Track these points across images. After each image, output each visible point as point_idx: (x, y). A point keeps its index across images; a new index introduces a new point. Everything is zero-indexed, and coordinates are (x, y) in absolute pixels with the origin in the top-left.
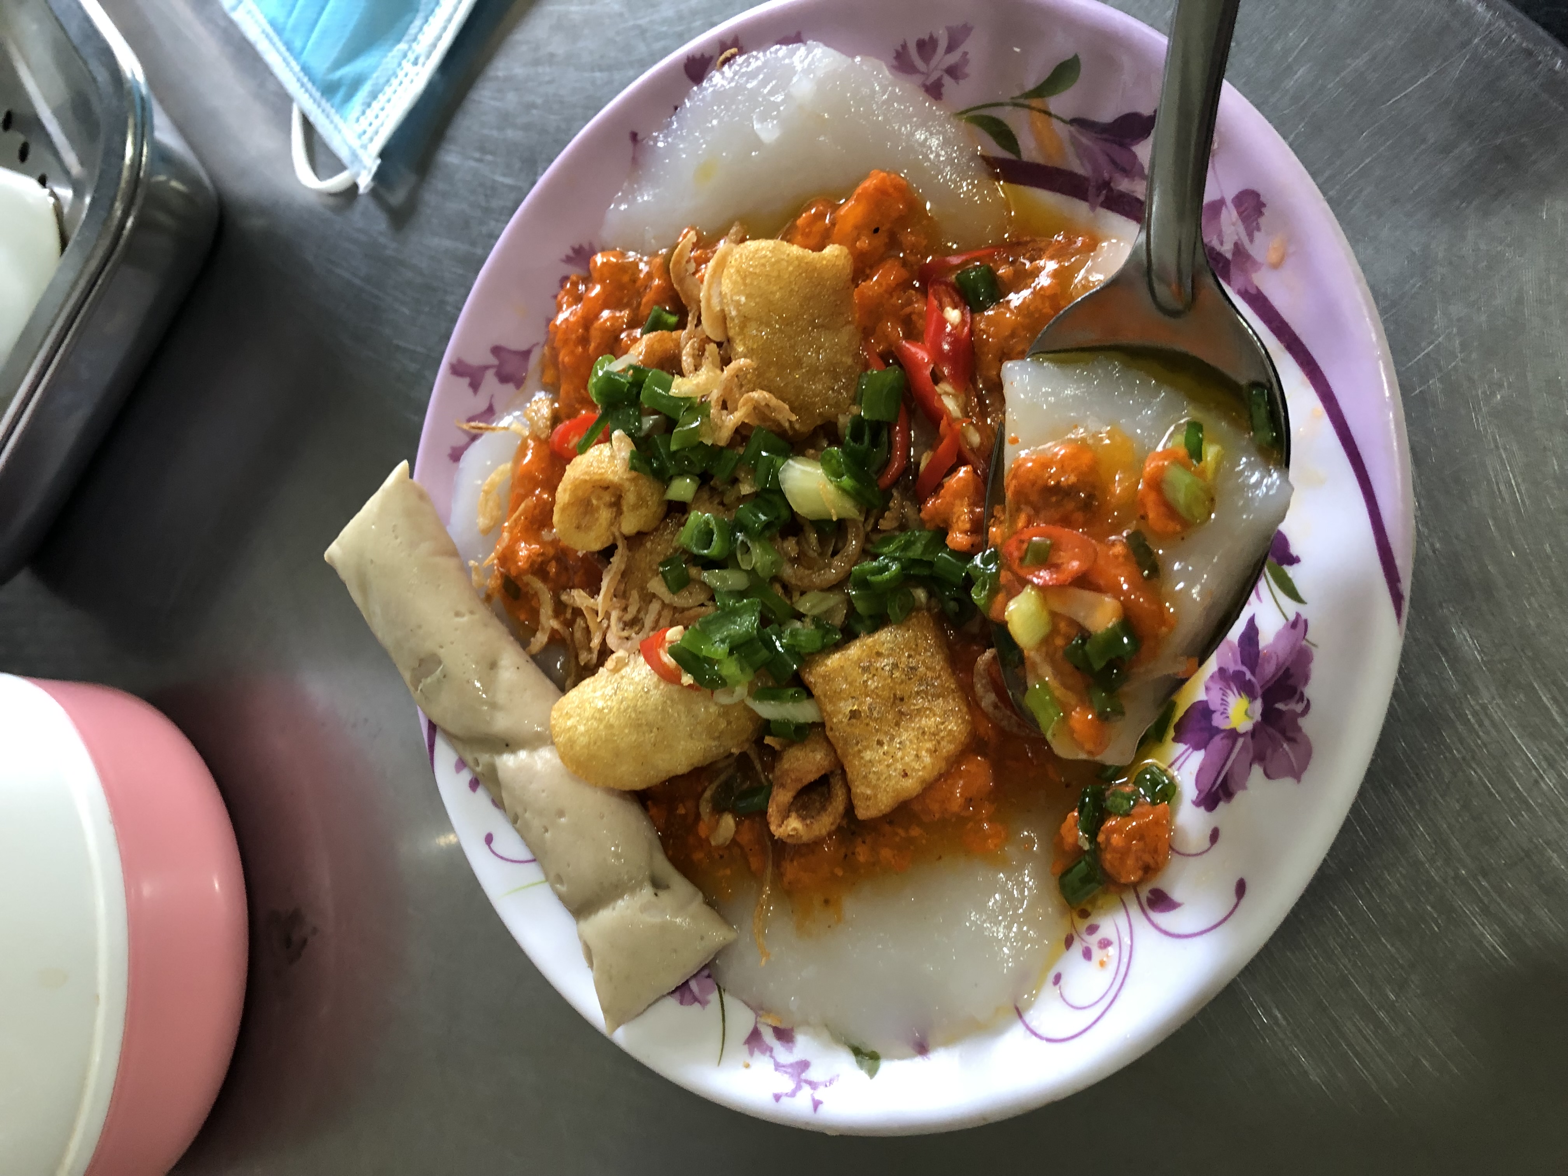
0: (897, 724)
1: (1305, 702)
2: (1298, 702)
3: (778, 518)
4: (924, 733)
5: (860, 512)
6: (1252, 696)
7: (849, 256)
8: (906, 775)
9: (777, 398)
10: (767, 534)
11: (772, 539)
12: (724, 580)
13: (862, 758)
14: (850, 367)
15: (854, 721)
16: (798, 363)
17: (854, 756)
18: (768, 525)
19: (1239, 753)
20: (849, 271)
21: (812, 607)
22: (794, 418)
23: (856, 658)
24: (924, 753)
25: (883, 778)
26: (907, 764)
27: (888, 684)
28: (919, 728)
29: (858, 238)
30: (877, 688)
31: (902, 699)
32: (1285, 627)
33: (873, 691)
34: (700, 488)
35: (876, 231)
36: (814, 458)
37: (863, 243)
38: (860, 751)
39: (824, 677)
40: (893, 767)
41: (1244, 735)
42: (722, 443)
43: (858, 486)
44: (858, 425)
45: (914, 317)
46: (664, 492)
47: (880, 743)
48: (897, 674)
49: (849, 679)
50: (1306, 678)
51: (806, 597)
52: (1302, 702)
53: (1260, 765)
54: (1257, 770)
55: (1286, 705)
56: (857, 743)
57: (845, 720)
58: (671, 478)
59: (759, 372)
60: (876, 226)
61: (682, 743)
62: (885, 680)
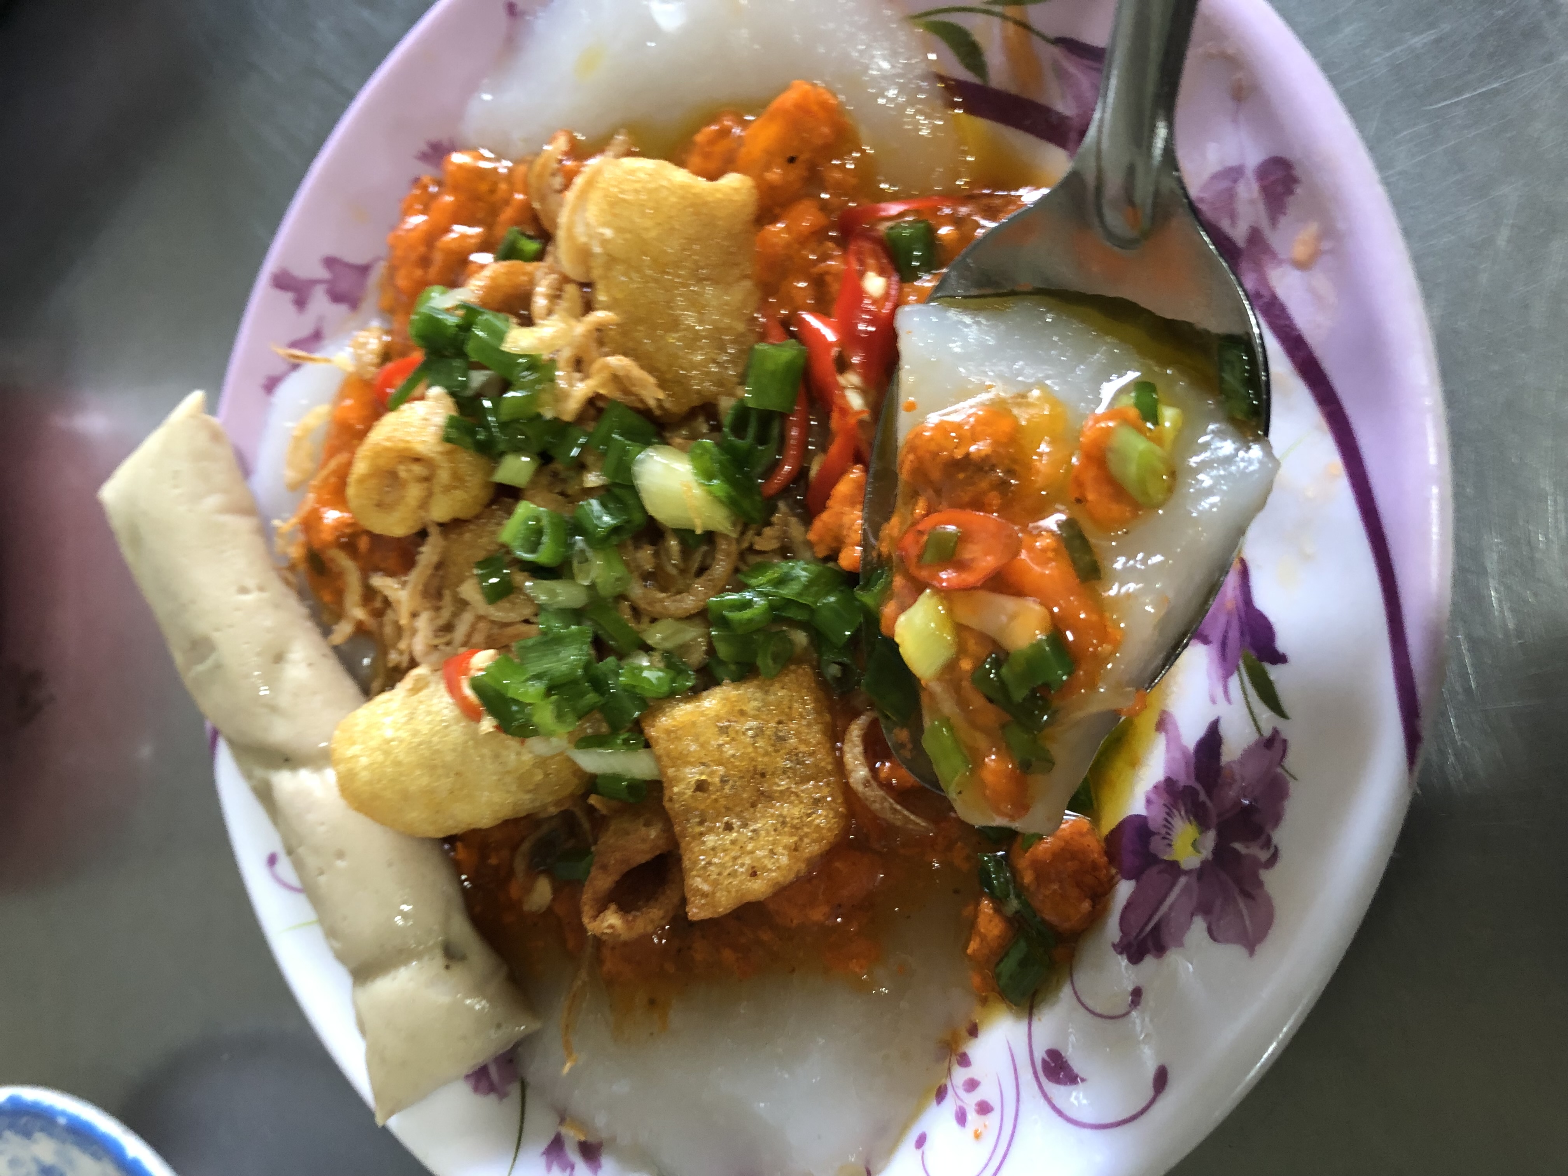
0: (753, 805)
1: (1272, 850)
2: (1262, 848)
3: (628, 522)
4: (784, 823)
5: (734, 524)
6: (1203, 824)
7: (754, 191)
8: (754, 874)
9: (642, 367)
10: (615, 540)
11: (621, 546)
12: (552, 594)
13: (704, 843)
14: (742, 335)
15: (698, 793)
16: (674, 325)
17: (694, 838)
18: (615, 530)
19: (1179, 896)
20: (750, 210)
21: (664, 639)
22: (661, 395)
23: (713, 713)
24: (780, 850)
25: (726, 873)
26: (759, 859)
27: (748, 754)
28: (781, 815)
29: (768, 167)
30: (733, 756)
31: (763, 775)
32: (1257, 743)
33: (728, 759)
34: (538, 472)
35: (792, 160)
36: (682, 449)
37: (775, 175)
38: (702, 834)
39: (668, 732)
40: (740, 861)
41: (1187, 873)
42: (567, 417)
43: (733, 493)
44: (743, 414)
45: (828, 278)
46: (492, 470)
47: (729, 827)
48: (760, 743)
49: (702, 739)
50: (1277, 818)
51: (659, 626)
52: (1269, 848)
53: (1205, 920)
54: (1199, 925)
55: (1248, 847)
56: (701, 823)
57: (689, 792)
58: (502, 454)
59: (624, 329)
60: (792, 154)
61: (486, 793)
62: (745, 747)
